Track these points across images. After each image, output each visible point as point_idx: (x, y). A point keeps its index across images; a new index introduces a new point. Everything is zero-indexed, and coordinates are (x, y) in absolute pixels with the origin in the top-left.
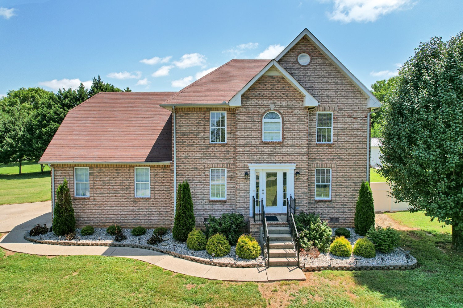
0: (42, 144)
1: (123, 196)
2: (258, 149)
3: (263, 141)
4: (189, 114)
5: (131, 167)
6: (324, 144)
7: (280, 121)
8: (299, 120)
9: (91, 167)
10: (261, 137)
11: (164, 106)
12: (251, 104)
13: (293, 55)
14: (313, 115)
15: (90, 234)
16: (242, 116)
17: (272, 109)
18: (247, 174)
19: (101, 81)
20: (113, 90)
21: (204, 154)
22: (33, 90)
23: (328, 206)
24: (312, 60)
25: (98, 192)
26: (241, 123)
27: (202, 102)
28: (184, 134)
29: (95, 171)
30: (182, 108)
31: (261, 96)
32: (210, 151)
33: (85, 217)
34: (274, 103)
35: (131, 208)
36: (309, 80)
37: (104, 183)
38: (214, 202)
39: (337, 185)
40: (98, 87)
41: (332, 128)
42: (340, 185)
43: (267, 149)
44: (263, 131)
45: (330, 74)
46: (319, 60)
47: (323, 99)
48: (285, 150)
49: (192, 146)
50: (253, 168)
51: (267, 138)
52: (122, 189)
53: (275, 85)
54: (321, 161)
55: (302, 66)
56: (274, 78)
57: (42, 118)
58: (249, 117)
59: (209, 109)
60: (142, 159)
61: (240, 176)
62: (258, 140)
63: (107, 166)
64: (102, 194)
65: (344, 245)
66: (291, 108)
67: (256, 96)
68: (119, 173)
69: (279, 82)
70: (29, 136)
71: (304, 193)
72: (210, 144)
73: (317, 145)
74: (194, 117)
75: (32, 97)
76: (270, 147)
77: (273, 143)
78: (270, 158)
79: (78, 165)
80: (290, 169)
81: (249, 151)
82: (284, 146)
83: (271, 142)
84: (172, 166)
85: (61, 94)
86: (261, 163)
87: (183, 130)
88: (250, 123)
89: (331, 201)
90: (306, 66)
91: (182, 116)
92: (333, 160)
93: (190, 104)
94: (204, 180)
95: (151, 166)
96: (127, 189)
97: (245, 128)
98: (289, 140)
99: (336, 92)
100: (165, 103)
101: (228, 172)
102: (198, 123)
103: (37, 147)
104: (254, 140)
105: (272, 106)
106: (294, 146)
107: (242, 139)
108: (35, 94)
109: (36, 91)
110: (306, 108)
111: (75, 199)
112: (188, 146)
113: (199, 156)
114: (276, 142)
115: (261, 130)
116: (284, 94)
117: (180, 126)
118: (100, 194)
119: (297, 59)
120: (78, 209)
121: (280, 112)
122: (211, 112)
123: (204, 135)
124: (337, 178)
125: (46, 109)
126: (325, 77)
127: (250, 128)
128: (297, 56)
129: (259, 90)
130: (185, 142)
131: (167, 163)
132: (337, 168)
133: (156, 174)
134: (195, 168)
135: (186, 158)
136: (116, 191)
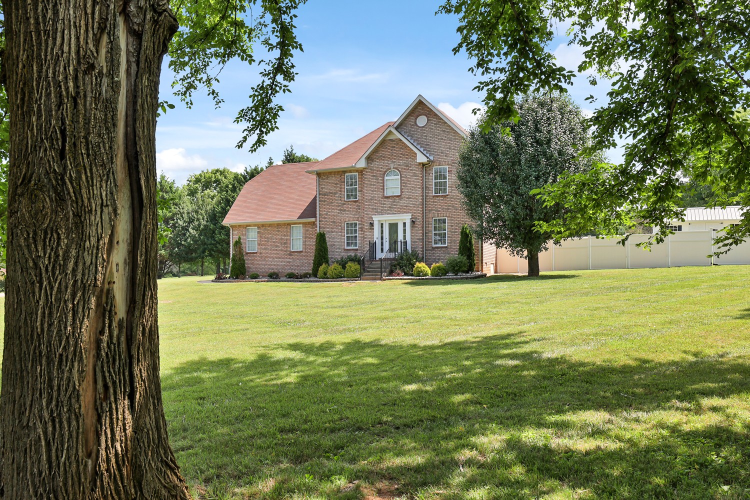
0: (225, 235)
1: (281, 250)
2: (381, 203)
3: (385, 195)
4: (329, 177)
5: (288, 225)
6: (439, 196)
7: (399, 177)
8: (415, 175)
9: (260, 226)
10: (384, 192)
11: (310, 172)
12: (376, 164)
13: (412, 119)
14: (430, 170)
15: (256, 278)
16: (368, 175)
17: (392, 168)
18: (372, 225)
19: (294, 152)
20: (308, 160)
21: (340, 210)
22: (217, 171)
23: (444, 253)
24: (428, 120)
25: (263, 247)
26: (367, 182)
27: (338, 167)
28: (325, 194)
29: (262, 230)
30: (324, 173)
31: (383, 157)
32: (345, 207)
33: (253, 268)
34: (394, 162)
35: (287, 260)
36: (426, 139)
37: (268, 239)
38: (348, 250)
39: (452, 232)
40: (291, 159)
41: (447, 180)
42: (455, 232)
43: (388, 203)
44: (385, 187)
45: (444, 131)
46: (434, 120)
47: (439, 155)
48: (403, 202)
49: (331, 203)
50: (376, 219)
51: (388, 193)
52: (281, 244)
53: (394, 147)
54: (437, 211)
55: (420, 127)
56: (394, 141)
57: (225, 204)
58: (374, 176)
59: (345, 172)
60: (294, 218)
61: (367, 226)
62: (381, 195)
63: (270, 225)
64: (266, 248)
65: (420, 268)
66: (407, 166)
67: (379, 157)
68: (279, 231)
69: (398, 144)
70: (212, 226)
71: (419, 239)
72: (345, 201)
73: (434, 197)
74: (333, 179)
75: (215, 182)
76: (391, 200)
77: (393, 197)
78: (391, 210)
79: (249, 226)
80: (407, 218)
81: (374, 204)
82: (402, 198)
83: (391, 196)
84: (316, 221)
85: (247, 173)
86: (383, 214)
87: (325, 190)
88: (374, 181)
89: (446, 247)
90: (423, 127)
91: (324, 179)
92: (448, 209)
93: (330, 169)
94: (341, 232)
95: (303, 223)
96: (285, 244)
97: (370, 185)
98: (406, 194)
99: (450, 148)
100: (310, 169)
101: (359, 224)
102: (336, 184)
103: (220, 240)
104: (378, 195)
105: (392, 166)
106: (410, 198)
107: (368, 194)
108: (220, 177)
109: (222, 173)
110: (420, 164)
111: (247, 254)
112: (328, 204)
113: (336, 212)
114: (395, 196)
115: (383, 186)
116: (401, 154)
117: (322, 188)
118: (265, 249)
119: (416, 122)
120: (248, 263)
121: (398, 170)
122: (346, 174)
123: (340, 194)
124: (452, 226)
125: (230, 192)
126: (440, 134)
127: (374, 185)
128: (416, 119)
129: (383, 152)
130: (326, 201)
131: (313, 220)
132: (452, 217)
133: (307, 231)
134: (334, 222)
135: (327, 214)
136: (277, 246)
